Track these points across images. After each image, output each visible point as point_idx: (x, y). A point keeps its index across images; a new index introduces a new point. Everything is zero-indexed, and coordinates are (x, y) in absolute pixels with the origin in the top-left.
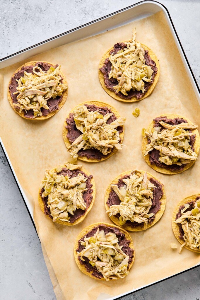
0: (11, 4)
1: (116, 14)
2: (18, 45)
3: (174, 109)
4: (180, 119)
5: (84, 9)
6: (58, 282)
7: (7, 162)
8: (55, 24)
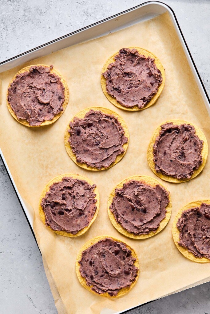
0: (10, 5)
1: (119, 15)
2: (17, 49)
3: (181, 114)
4: (187, 125)
5: (86, 10)
6: (60, 296)
7: (5, 171)
8: (56, 26)
